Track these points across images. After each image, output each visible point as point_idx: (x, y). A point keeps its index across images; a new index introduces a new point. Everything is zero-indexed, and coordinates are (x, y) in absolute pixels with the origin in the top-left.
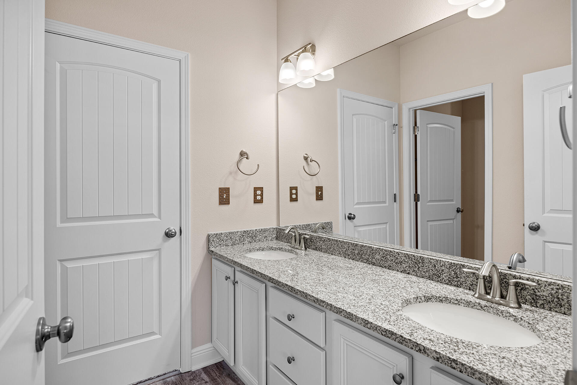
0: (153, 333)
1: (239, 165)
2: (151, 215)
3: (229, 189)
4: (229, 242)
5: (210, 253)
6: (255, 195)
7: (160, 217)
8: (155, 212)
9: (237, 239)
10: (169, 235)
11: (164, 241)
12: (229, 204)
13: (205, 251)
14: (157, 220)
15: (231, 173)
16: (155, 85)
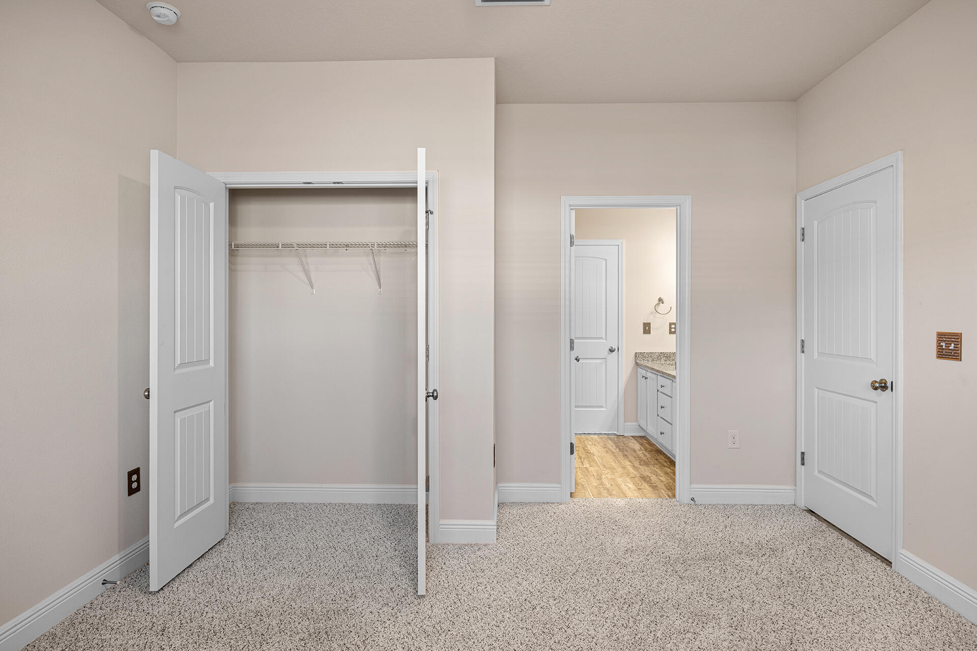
0: (601, 407)
1: (656, 307)
2: (601, 338)
3: (650, 323)
4: (650, 359)
5: (637, 363)
6: (670, 328)
7: (606, 340)
8: (604, 336)
9: (656, 357)
10: (612, 351)
11: (609, 354)
12: (650, 333)
13: (634, 363)
14: (604, 341)
15: (652, 313)
16: (604, 263)
